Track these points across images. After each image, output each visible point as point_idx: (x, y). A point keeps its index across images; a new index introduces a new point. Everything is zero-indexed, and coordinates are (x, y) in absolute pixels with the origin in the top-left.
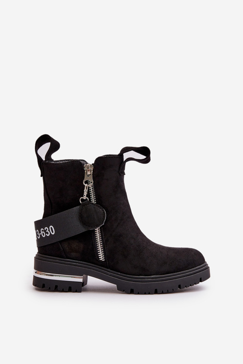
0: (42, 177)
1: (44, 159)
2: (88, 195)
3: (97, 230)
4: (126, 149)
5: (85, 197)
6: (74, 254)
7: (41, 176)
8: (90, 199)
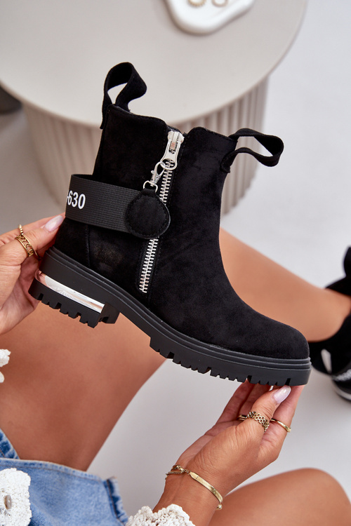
0: (102, 130)
1: (114, 102)
2: (160, 183)
3: (153, 243)
4: (246, 132)
5: (153, 183)
6: (103, 266)
7: (101, 128)
8: (159, 190)
